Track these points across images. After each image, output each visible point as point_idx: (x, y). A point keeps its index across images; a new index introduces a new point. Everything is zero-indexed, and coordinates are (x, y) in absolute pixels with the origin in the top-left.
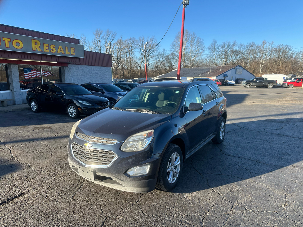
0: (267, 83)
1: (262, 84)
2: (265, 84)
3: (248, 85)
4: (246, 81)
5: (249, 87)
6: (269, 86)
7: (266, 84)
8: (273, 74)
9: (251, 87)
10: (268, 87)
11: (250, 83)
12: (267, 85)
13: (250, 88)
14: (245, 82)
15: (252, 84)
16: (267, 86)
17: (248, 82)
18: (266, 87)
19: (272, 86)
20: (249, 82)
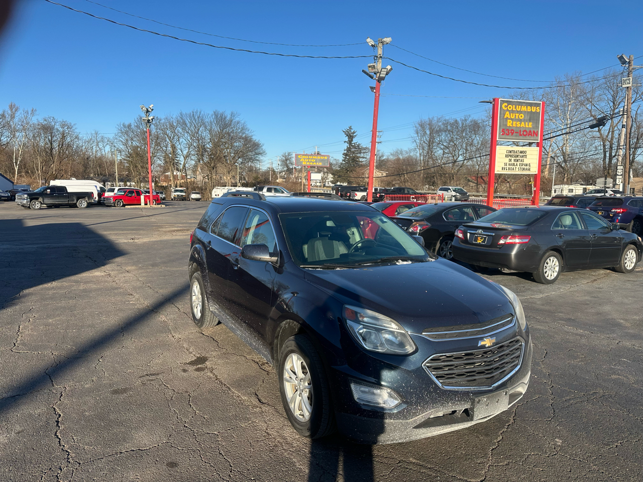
0: (74, 198)
1: (65, 201)
2: (71, 201)
3: (34, 203)
4: (28, 195)
5: (36, 207)
6: (80, 205)
7: (74, 200)
8: (73, 179)
9: (41, 206)
10: (78, 206)
11: (37, 199)
12: (75, 202)
13: (40, 209)
14: (26, 196)
15: (43, 201)
16: (76, 204)
17: (33, 197)
18: (74, 206)
19: (85, 204)
20: (36, 197)
